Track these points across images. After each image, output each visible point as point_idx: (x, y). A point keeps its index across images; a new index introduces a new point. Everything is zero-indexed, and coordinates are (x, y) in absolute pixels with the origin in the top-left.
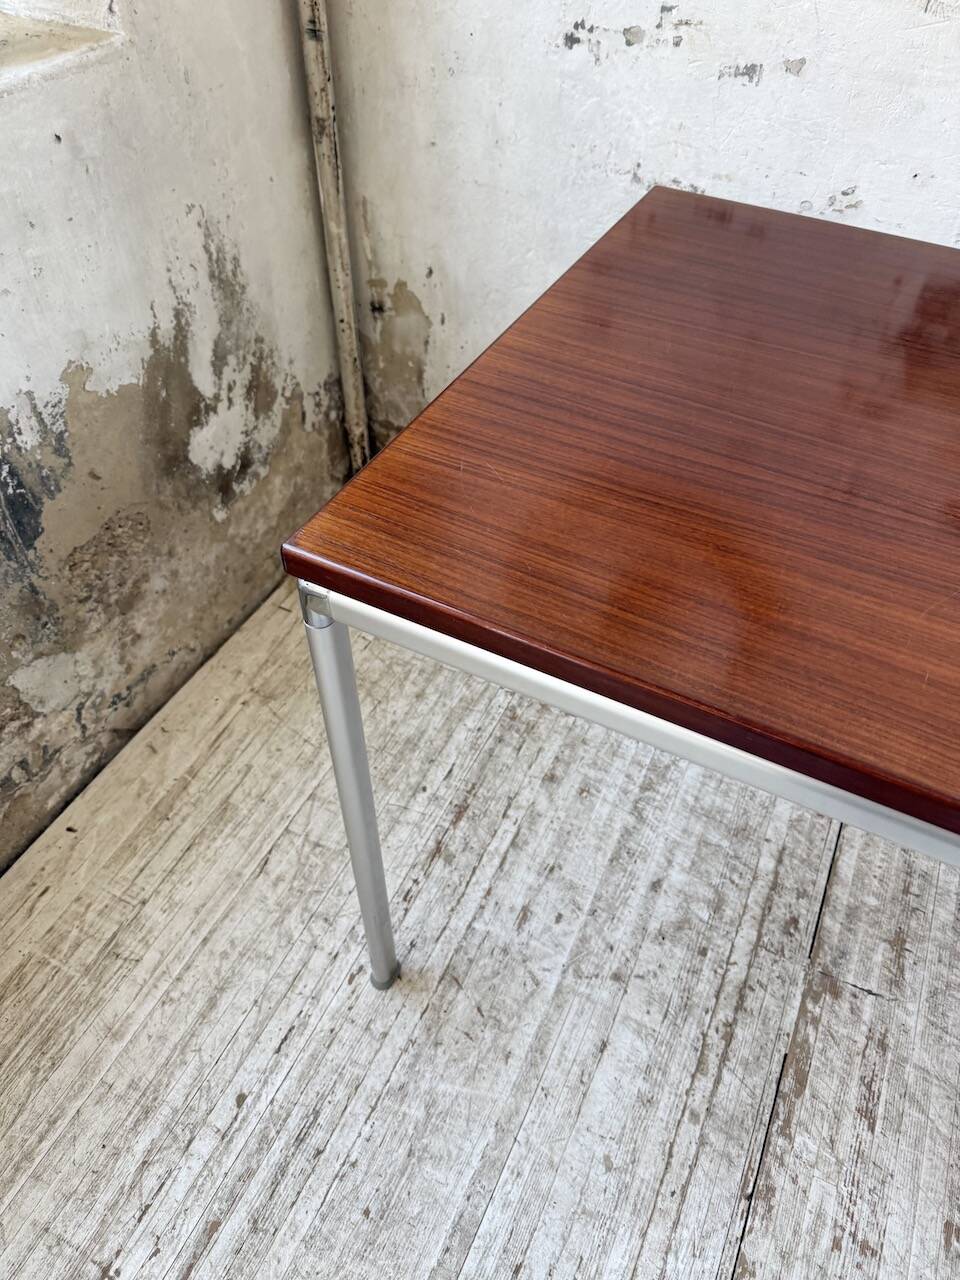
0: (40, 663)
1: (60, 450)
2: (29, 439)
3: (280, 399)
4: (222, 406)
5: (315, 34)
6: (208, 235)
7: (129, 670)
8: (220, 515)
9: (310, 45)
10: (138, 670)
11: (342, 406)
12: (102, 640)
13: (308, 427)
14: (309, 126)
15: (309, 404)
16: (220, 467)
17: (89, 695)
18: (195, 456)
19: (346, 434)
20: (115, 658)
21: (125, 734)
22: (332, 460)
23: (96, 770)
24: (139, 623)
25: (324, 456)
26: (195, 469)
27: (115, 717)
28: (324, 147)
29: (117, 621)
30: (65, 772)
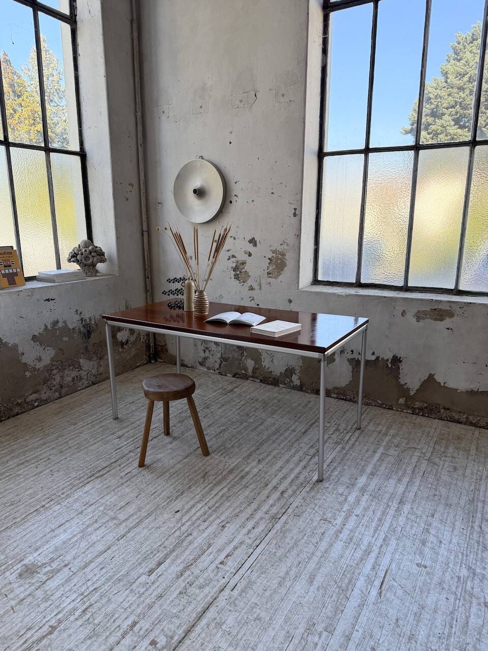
0: (84, 360)
1: (97, 326)
2: (93, 322)
3: (136, 334)
4: (124, 330)
5: (148, 278)
6: (126, 303)
7: (98, 371)
8: (120, 350)
9: (147, 279)
10: (99, 373)
11: (149, 340)
12: (95, 362)
13: (141, 341)
14: (146, 291)
15: (142, 337)
16: (122, 341)
17: (90, 371)
18: (118, 337)
19: (150, 345)
20: (96, 367)
21: (94, 384)
22: (146, 351)
23: (88, 387)
24: (102, 363)
25: (144, 349)
26: (117, 339)
27: (93, 379)
28: (149, 294)
29: (98, 360)
30: (82, 384)
